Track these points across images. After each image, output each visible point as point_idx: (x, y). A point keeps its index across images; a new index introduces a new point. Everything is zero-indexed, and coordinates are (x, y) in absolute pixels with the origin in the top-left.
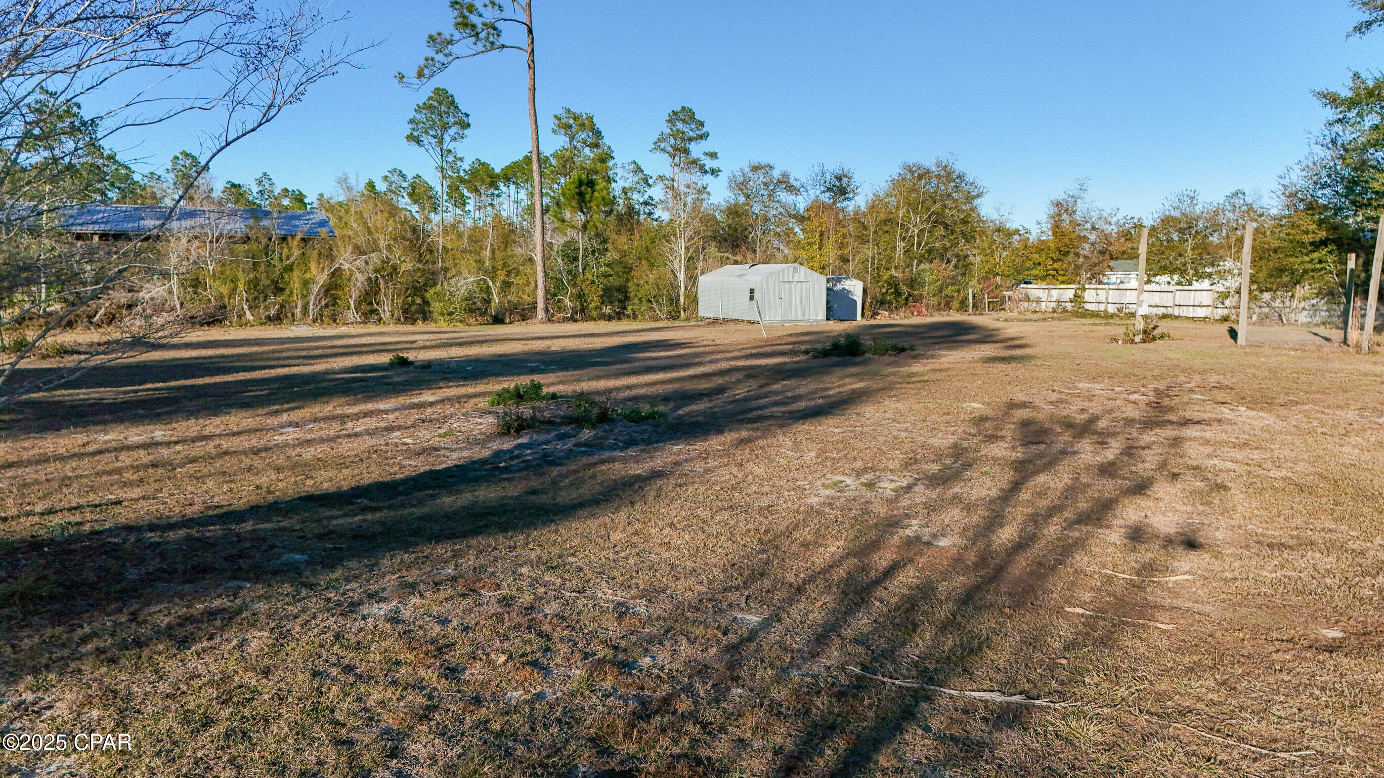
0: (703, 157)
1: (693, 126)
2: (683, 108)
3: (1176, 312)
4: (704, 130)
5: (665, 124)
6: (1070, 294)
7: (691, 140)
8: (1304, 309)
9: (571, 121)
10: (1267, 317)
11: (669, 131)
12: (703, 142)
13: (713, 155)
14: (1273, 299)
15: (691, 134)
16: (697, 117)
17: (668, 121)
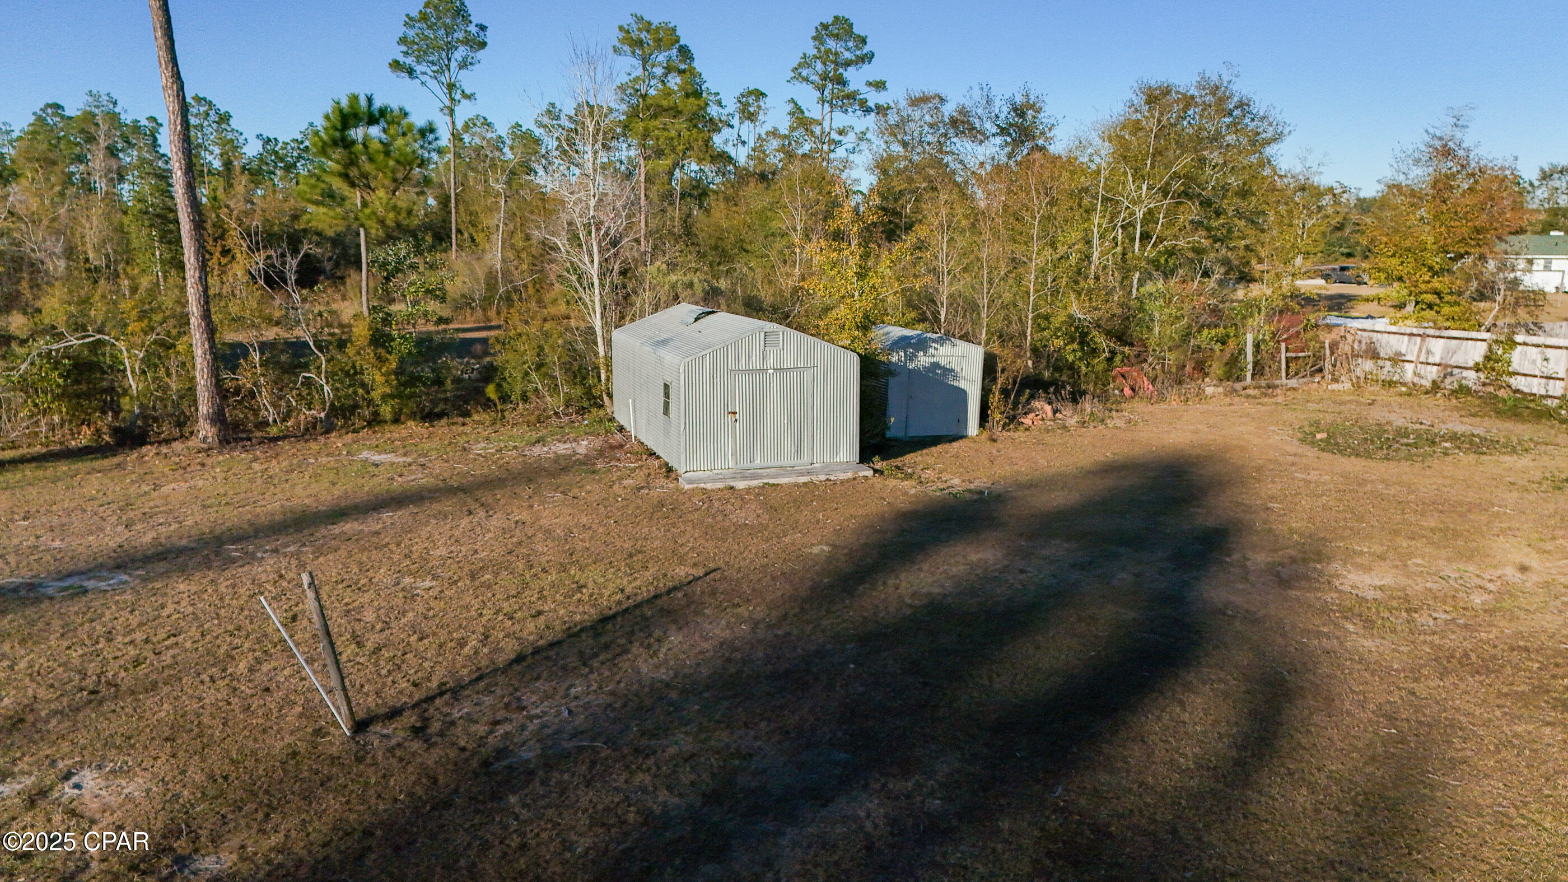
0: (864, 89)
1: (851, 44)
2: (836, 18)
4: (866, 49)
5: (812, 43)
6: (1475, 352)
7: (848, 64)
9: (643, 35)
11: (815, 52)
12: (866, 67)
13: (880, 85)
15: (847, 55)
16: (856, 30)
17: (814, 38)
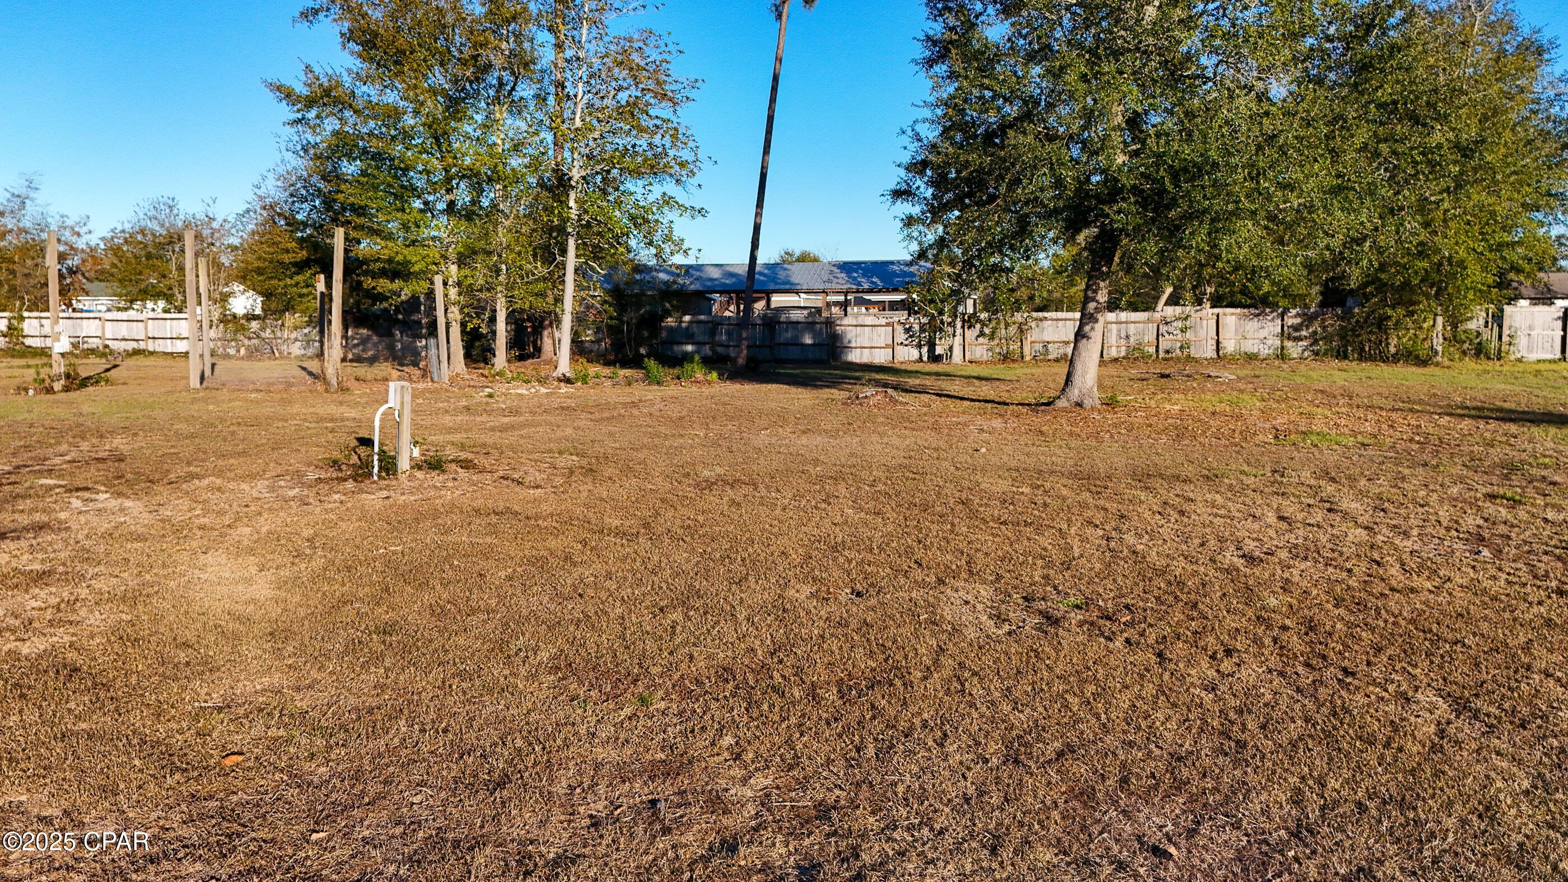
3: (151, 346)
8: (296, 340)
10: (257, 350)
14: (263, 329)
